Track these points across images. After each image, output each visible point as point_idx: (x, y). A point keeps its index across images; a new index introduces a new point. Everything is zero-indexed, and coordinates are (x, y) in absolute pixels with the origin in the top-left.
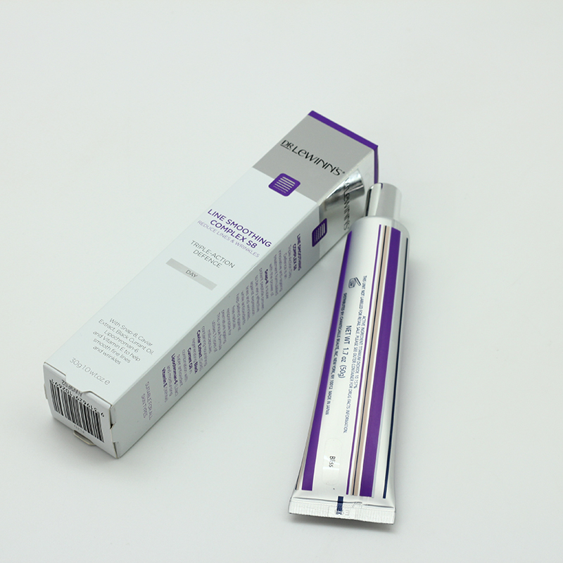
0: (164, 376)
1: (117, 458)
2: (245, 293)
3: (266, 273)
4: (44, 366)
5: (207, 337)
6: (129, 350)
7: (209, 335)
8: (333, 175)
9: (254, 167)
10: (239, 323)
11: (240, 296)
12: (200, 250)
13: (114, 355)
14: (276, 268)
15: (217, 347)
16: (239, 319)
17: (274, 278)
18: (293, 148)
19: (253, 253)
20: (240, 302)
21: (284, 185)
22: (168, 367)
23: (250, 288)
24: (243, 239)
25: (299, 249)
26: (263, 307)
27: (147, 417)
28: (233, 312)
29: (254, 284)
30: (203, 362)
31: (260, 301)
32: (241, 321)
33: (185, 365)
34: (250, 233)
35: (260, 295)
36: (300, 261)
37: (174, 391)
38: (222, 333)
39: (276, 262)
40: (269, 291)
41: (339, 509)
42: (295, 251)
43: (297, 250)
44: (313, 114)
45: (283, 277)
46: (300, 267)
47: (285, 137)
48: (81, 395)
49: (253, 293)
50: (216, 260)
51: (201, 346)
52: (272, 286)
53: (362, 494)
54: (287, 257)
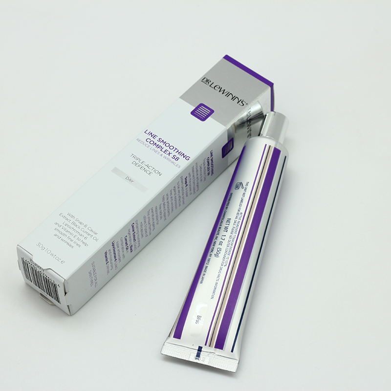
0: (106, 257)
1: (71, 315)
2: (169, 194)
3: (186, 179)
4: (17, 248)
5: (139, 227)
6: (80, 237)
7: (141, 226)
8: (239, 106)
9: (180, 97)
10: (165, 216)
11: (165, 197)
12: (137, 161)
13: (69, 241)
14: (193, 175)
15: (148, 234)
16: (165, 213)
17: (192, 183)
18: (210, 83)
19: (176, 165)
20: (166, 201)
21: (201, 113)
22: (110, 250)
23: (173, 191)
24: (169, 154)
25: (212, 160)
26: (184, 203)
27: (94, 285)
28: (160, 208)
29: (177, 188)
30: (137, 245)
31: (181, 199)
32: (167, 214)
33: (123, 248)
34: (174, 149)
35: (181, 195)
36: (212, 169)
37: (114, 266)
38: (151, 223)
39: (193, 171)
40: (188, 191)
41: (198, 355)
42: (208, 162)
43: (210, 162)
44: (227, 58)
45: (199, 181)
46: (212, 173)
47: (204, 76)
48: (44, 270)
49: (175, 194)
50: (148, 169)
51: (135, 234)
52: (190, 188)
53: (216, 347)
54: (203, 167)
